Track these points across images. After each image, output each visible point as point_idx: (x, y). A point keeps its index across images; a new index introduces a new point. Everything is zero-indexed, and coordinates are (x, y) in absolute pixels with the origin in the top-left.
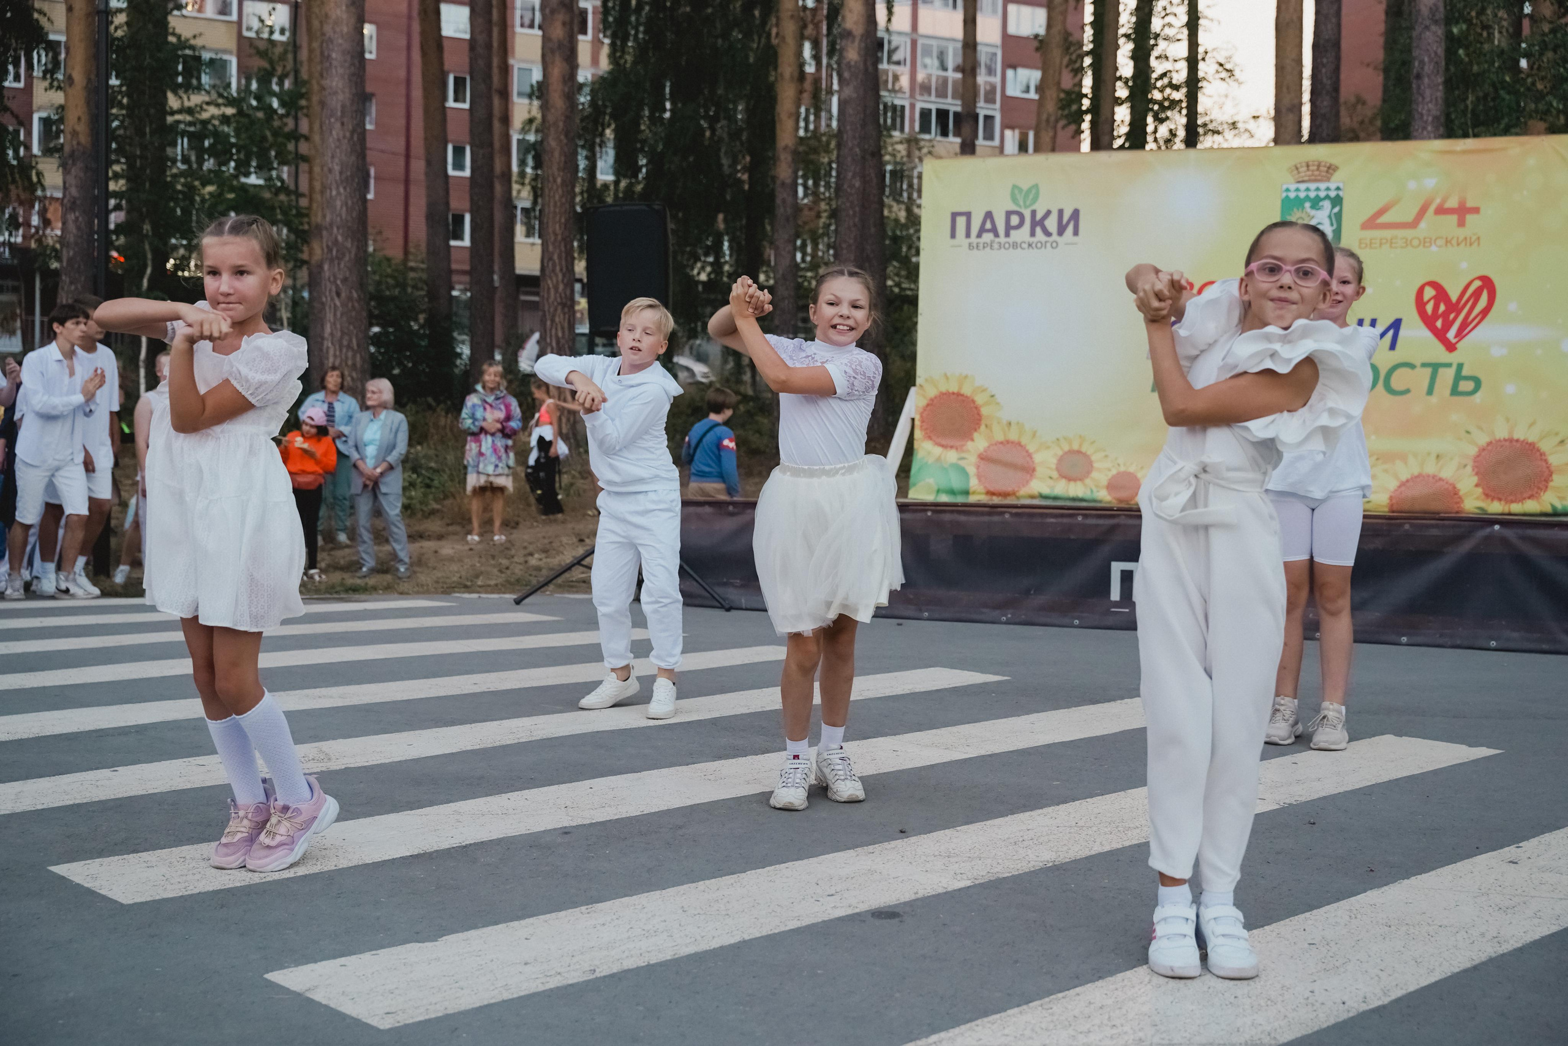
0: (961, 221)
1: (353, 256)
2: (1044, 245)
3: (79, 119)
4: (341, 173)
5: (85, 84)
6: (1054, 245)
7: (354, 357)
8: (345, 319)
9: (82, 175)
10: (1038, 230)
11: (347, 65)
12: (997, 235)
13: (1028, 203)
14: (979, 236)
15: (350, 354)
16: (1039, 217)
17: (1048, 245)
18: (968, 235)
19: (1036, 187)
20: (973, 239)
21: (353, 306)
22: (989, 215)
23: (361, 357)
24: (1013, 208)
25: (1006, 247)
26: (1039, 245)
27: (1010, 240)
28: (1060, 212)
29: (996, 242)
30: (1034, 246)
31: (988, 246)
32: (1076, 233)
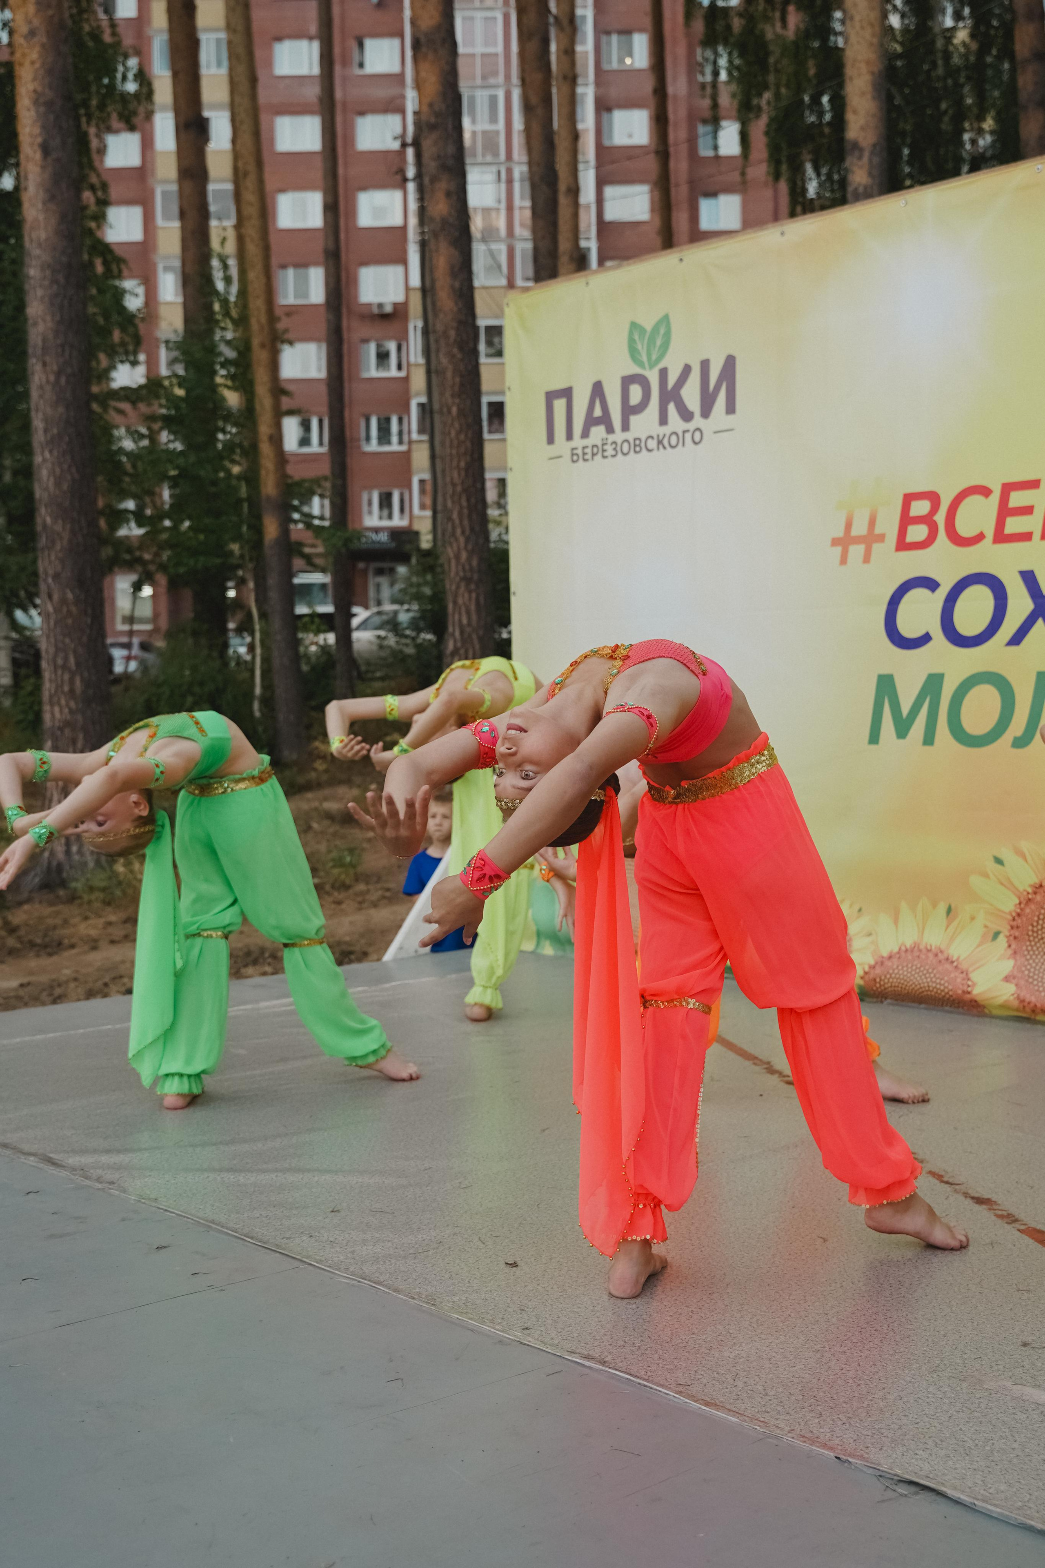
0: (560, 405)
2: (680, 437)
4: (46, 431)
6: (698, 435)
10: (671, 407)
12: (610, 430)
13: (654, 357)
14: (585, 434)
17: (688, 436)
18: (569, 436)
19: (664, 321)
20: (578, 442)
22: (598, 390)
24: (633, 369)
25: (625, 449)
26: (674, 438)
27: (629, 436)
28: (705, 365)
29: (610, 441)
30: (665, 442)
31: (599, 451)
32: (731, 409)
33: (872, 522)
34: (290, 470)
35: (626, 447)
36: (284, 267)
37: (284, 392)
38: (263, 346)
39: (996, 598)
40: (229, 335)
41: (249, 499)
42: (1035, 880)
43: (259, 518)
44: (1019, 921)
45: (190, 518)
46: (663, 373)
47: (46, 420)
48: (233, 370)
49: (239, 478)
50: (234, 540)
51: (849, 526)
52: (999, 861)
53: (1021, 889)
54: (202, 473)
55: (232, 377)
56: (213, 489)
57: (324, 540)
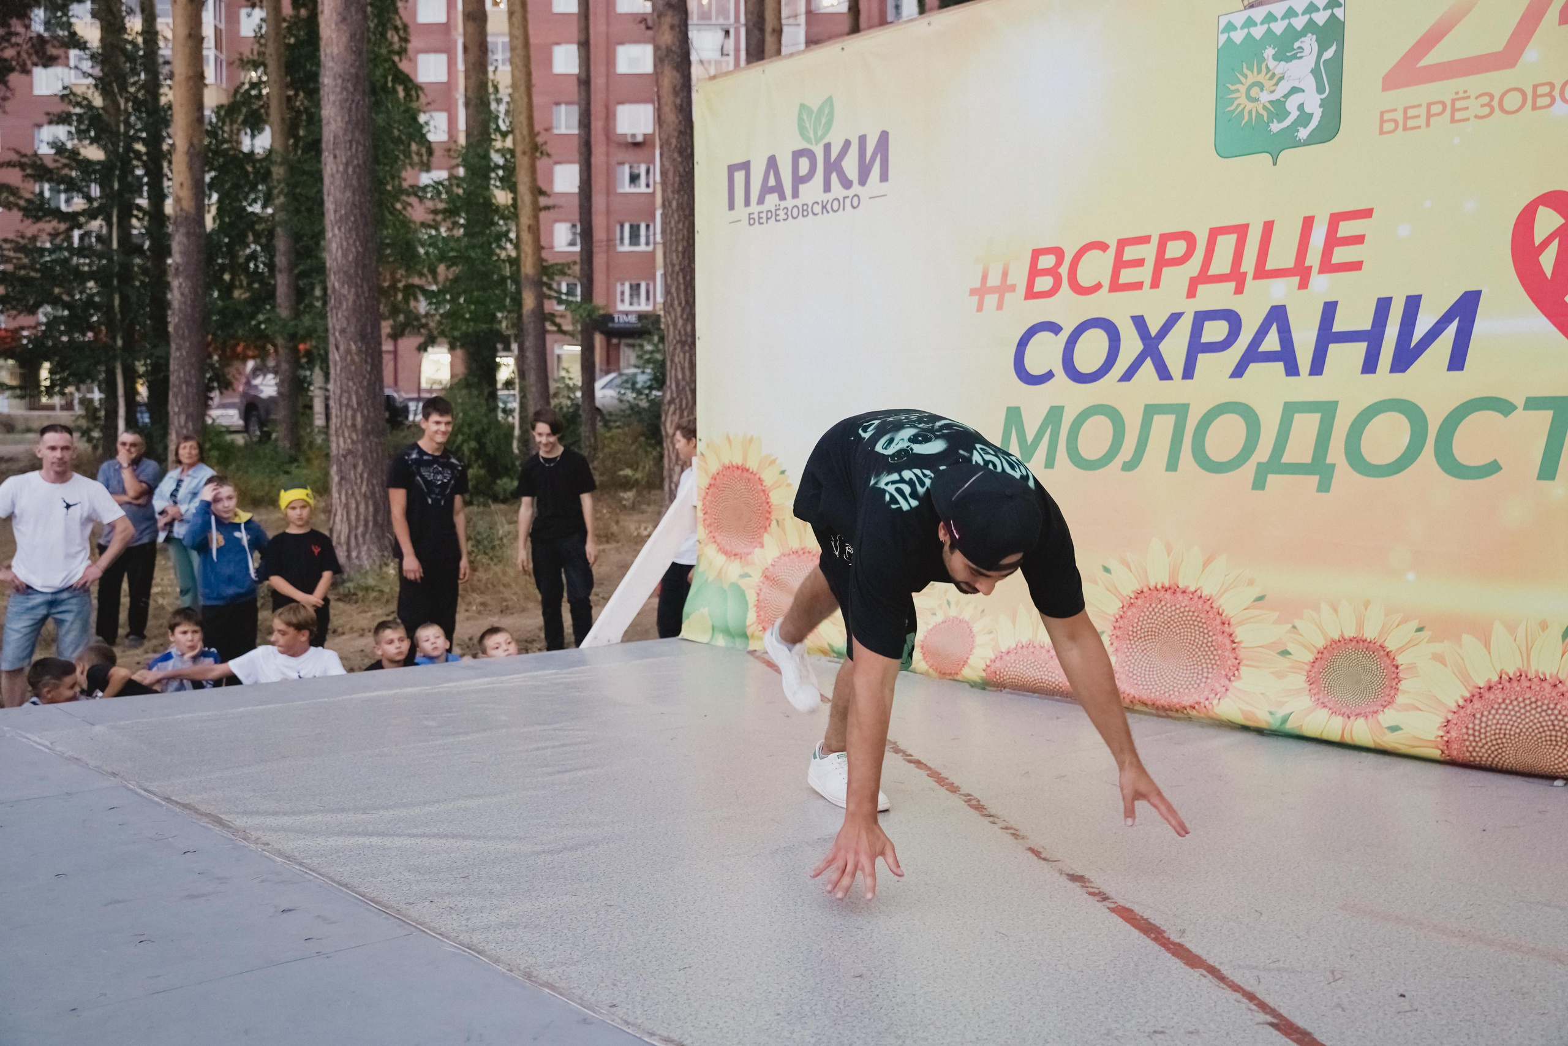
0: (739, 176)
1: (350, 303)
2: (841, 203)
3: (182, 184)
4: (335, 212)
5: (186, 148)
6: (855, 200)
7: (354, 417)
8: (343, 375)
9: (185, 240)
10: (834, 177)
11: (338, 90)
12: (782, 197)
13: (819, 134)
14: (760, 201)
15: (350, 413)
16: (834, 155)
17: (848, 201)
18: (747, 203)
19: (829, 101)
20: (754, 208)
21: (352, 360)
22: (772, 163)
23: (363, 416)
24: (804, 145)
25: (795, 215)
26: (836, 204)
27: (798, 202)
28: (862, 139)
29: (782, 207)
30: (829, 207)
31: (773, 215)
32: (884, 177)
33: (1005, 275)
34: (544, 254)
35: (795, 213)
36: (558, 104)
37: (542, 193)
38: (524, 153)
39: (1110, 340)
40: (498, 145)
41: (511, 277)
42: (1137, 587)
43: (519, 292)
44: (1121, 622)
45: (464, 292)
46: (828, 147)
47: (336, 203)
48: (501, 173)
49: (504, 261)
50: (500, 311)
51: (985, 278)
52: (1107, 570)
53: (1125, 594)
54: (473, 255)
55: (501, 179)
56: (483, 269)
57: (572, 311)
